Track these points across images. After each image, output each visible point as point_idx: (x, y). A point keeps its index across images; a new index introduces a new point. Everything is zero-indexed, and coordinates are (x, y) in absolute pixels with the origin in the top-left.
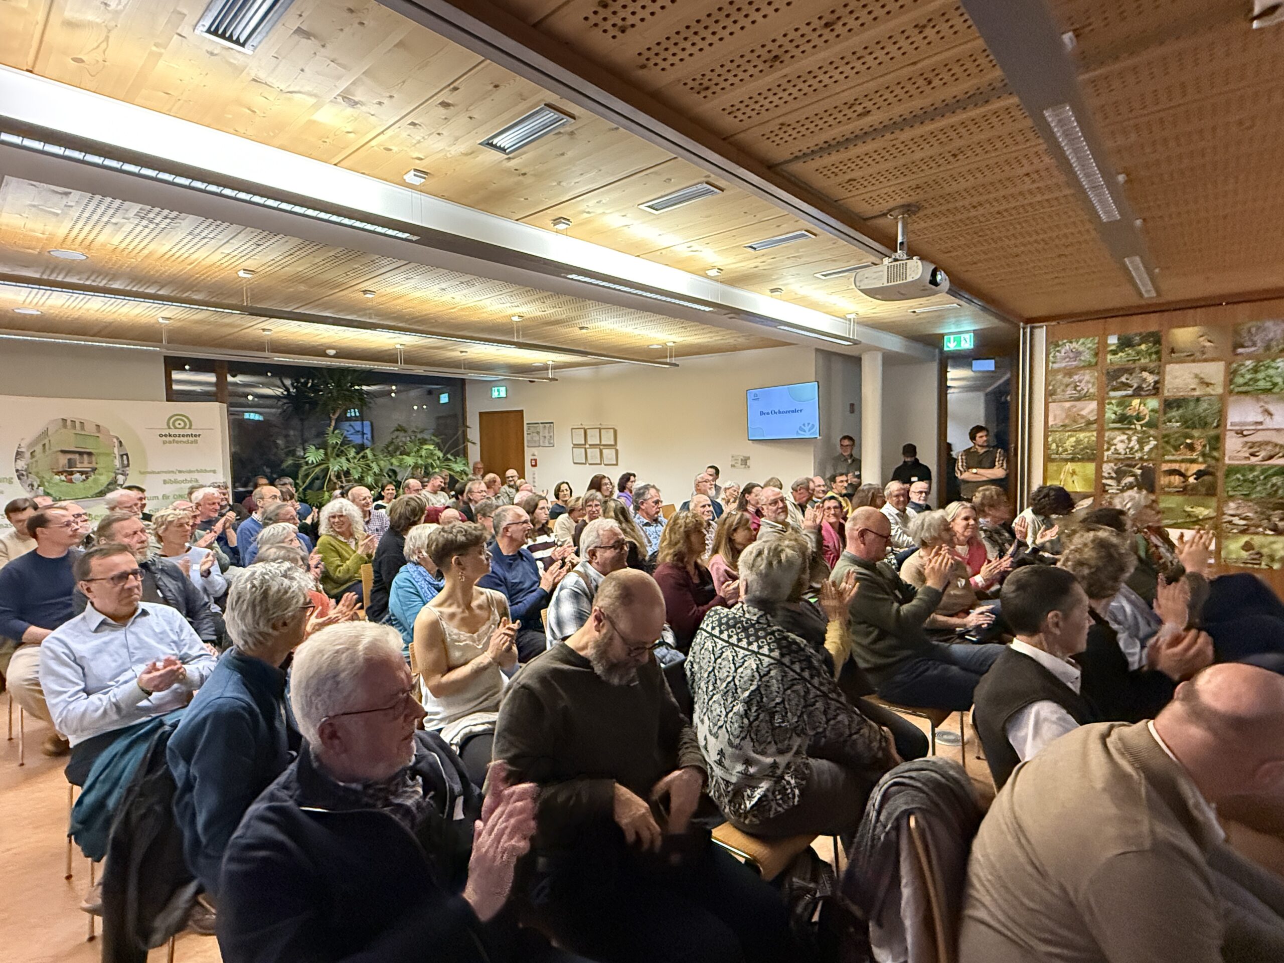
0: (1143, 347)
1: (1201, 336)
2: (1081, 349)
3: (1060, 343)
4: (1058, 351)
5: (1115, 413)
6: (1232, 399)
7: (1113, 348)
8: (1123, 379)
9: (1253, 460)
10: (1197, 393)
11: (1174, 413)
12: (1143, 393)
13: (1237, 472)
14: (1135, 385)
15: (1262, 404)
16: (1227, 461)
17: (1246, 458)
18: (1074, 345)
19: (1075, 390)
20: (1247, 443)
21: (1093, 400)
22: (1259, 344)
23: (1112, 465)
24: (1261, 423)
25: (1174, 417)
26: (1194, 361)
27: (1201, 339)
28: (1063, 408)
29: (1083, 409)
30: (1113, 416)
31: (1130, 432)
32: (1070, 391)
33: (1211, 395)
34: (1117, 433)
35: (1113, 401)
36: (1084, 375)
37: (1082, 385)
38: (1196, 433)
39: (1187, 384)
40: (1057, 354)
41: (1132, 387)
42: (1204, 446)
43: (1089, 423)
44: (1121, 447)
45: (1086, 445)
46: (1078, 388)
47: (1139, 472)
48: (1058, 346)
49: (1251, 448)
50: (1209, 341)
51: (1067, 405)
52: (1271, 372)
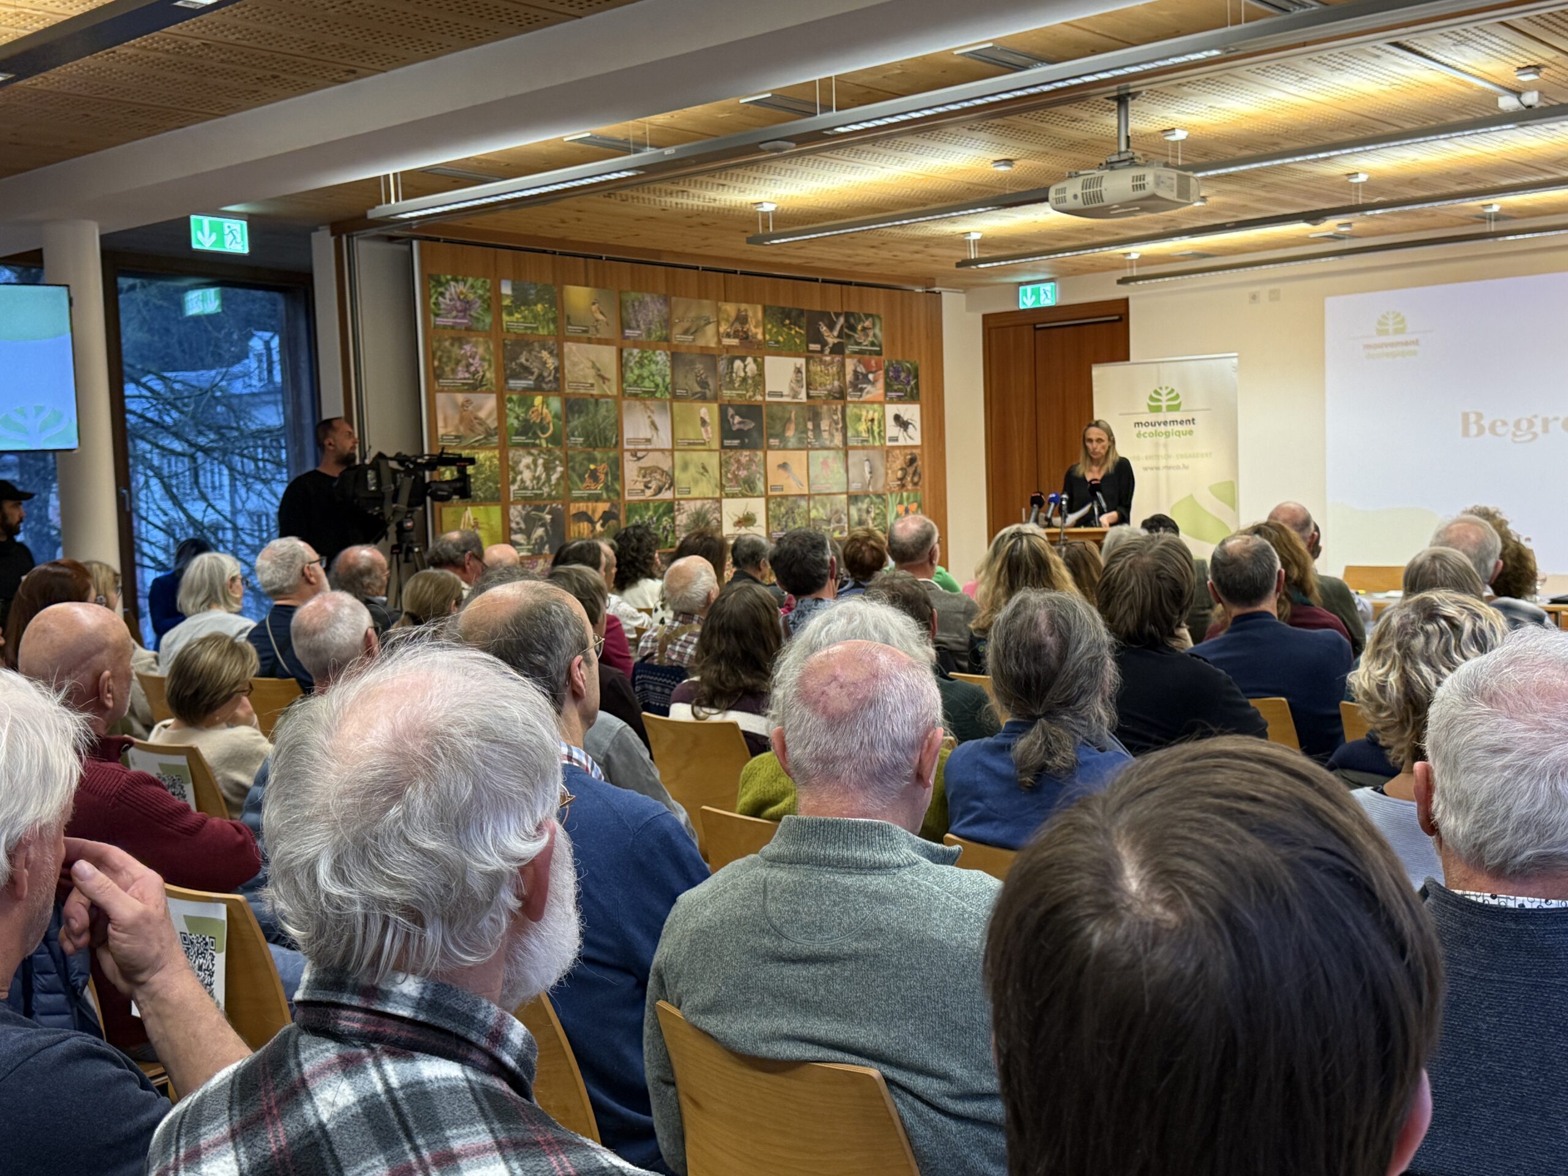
0: (539, 307)
1: (594, 304)
2: (471, 297)
3: (443, 279)
4: (442, 294)
5: (517, 418)
6: (625, 403)
7: (506, 302)
8: (523, 360)
9: (649, 493)
10: (595, 392)
11: (576, 422)
12: (544, 386)
13: (636, 512)
14: (536, 371)
15: (649, 413)
16: (627, 498)
17: (643, 491)
18: (461, 287)
19: (468, 371)
20: (641, 468)
21: (490, 391)
22: (643, 327)
23: (519, 507)
24: (648, 441)
25: (576, 427)
26: (589, 341)
27: (594, 308)
28: (455, 404)
29: (480, 408)
30: (516, 423)
31: (534, 451)
32: (461, 374)
33: (608, 396)
34: (521, 452)
35: (515, 397)
36: (476, 345)
37: (476, 362)
38: (598, 454)
39: (585, 377)
40: (441, 299)
41: (532, 373)
42: (606, 474)
43: (489, 434)
44: (527, 475)
45: (489, 473)
46: (472, 369)
47: (548, 517)
48: (439, 283)
49: (644, 477)
50: (601, 313)
51: (460, 398)
52: (653, 367)
